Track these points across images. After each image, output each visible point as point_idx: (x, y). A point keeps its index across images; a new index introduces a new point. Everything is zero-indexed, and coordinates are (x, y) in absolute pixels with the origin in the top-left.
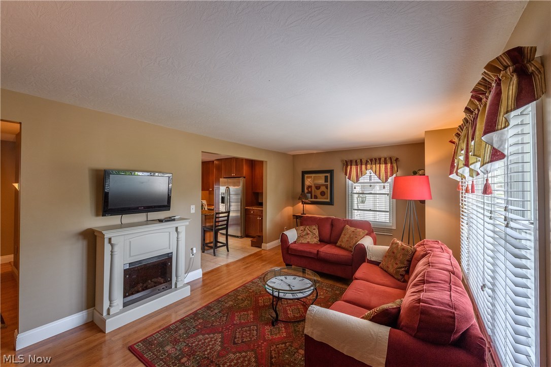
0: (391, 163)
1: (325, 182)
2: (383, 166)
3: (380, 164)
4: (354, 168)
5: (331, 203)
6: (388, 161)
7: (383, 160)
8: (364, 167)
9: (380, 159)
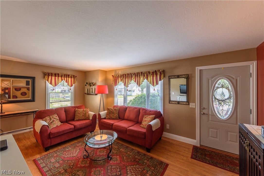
0: (74, 78)
1: (26, 85)
2: (70, 79)
3: (69, 77)
4: (53, 78)
5: (33, 100)
6: (73, 77)
7: (70, 76)
8: (60, 78)
9: (69, 75)
